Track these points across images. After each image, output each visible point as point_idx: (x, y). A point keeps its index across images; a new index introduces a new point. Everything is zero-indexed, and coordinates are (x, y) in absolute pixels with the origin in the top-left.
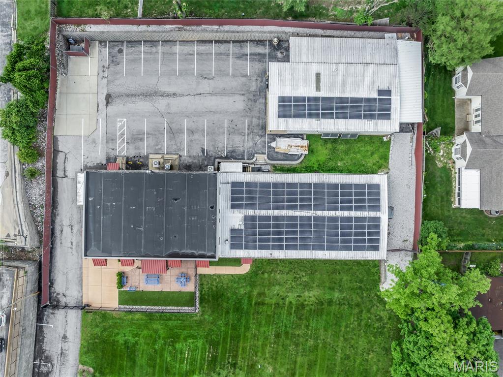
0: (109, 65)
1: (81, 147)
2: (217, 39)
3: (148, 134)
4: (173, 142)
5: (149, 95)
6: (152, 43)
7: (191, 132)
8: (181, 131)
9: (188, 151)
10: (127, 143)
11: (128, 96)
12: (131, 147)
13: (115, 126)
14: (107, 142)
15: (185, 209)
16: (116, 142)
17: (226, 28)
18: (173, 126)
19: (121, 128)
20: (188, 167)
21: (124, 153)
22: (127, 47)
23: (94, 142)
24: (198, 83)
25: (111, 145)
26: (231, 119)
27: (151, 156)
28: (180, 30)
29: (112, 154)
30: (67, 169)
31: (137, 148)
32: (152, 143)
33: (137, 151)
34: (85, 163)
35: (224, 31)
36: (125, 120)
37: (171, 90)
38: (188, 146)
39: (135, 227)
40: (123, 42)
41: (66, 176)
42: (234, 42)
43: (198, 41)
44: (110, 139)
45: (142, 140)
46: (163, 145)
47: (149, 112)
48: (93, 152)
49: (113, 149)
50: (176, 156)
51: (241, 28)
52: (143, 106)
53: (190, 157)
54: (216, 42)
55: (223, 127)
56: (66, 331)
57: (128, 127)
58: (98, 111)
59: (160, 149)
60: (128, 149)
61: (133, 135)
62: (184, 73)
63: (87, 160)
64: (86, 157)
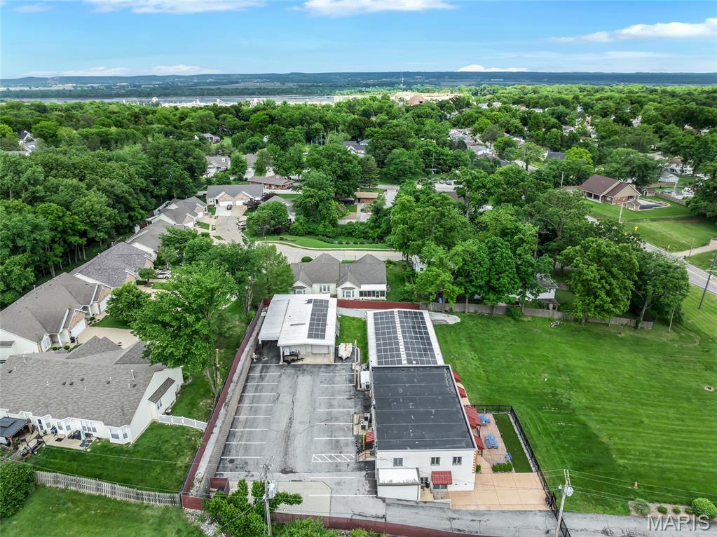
0: (246, 471)
1: (344, 497)
2: (241, 391)
3: (331, 437)
4: (341, 418)
5: (288, 437)
6: (230, 436)
7: (331, 406)
8: (329, 414)
9: (350, 408)
10: (340, 453)
11: (286, 454)
12: (345, 450)
13: (321, 464)
14: (340, 471)
15: (407, 385)
16: (340, 463)
17: (235, 378)
18: (324, 418)
19: (323, 458)
20: (367, 408)
21: (353, 455)
22: (229, 455)
23: (339, 484)
24: (282, 403)
25: (343, 468)
26: (319, 382)
27: (355, 433)
28: (227, 405)
29: (353, 465)
30: (375, 515)
31: (347, 445)
32: (342, 433)
33: (351, 445)
34: (366, 493)
35: (238, 380)
36: (314, 455)
37: (285, 422)
38: (344, 407)
39: (433, 415)
40: (221, 459)
41: (384, 517)
42: (247, 381)
43: (239, 404)
44: (337, 468)
45: (337, 441)
46: (344, 426)
47: (307, 437)
48: (351, 484)
49: (348, 465)
50: (355, 415)
51: (238, 370)
52: (299, 442)
53: (355, 407)
54: (243, 392)
55: (327, 387)
56: (596, 531)
57: (322, 453)
58: (300, 481)
59: (348, 427)
60: (348, 453)
61: (332, 448)
62: (269, 411)
63: (362, 490)
64: (358, 492)
